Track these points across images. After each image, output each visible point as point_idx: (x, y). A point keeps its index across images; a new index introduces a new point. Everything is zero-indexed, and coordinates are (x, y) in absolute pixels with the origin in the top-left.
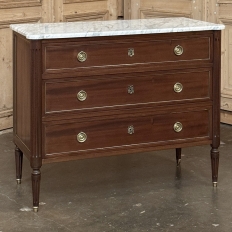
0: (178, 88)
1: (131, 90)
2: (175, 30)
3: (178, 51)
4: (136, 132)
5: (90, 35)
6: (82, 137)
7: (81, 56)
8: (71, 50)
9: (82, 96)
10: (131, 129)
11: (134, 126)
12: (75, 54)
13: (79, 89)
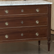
0: (37, 22)
1: (22, 23)
2: (36, 4)
3: (37, 11)
4: (24, 36)
5: (9, 5)
6: (7, 37)
7: (7, 12)
8: (3, 10)
9: (7, 24)
10: (22, 35)
11: (23, 34)
12: (4, 11)
13: (6, 22)
